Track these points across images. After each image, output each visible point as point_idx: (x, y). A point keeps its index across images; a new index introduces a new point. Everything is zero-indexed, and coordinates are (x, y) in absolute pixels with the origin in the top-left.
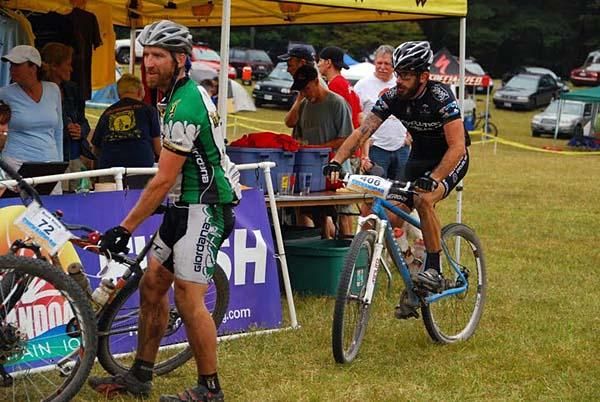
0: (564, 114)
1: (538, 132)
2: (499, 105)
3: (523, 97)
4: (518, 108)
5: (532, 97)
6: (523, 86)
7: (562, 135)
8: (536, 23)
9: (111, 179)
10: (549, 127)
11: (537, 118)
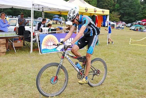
0: (133, 28)
1: (130, 29)
2: (127, 27)
3: (129, 26)
4: (129, 27)
5: (130, 26)
6: (129, 25)
7: (133, 30)
8: (131, 18)
9: (62, 32)
10: (131, 29)
11: (130, 28)
